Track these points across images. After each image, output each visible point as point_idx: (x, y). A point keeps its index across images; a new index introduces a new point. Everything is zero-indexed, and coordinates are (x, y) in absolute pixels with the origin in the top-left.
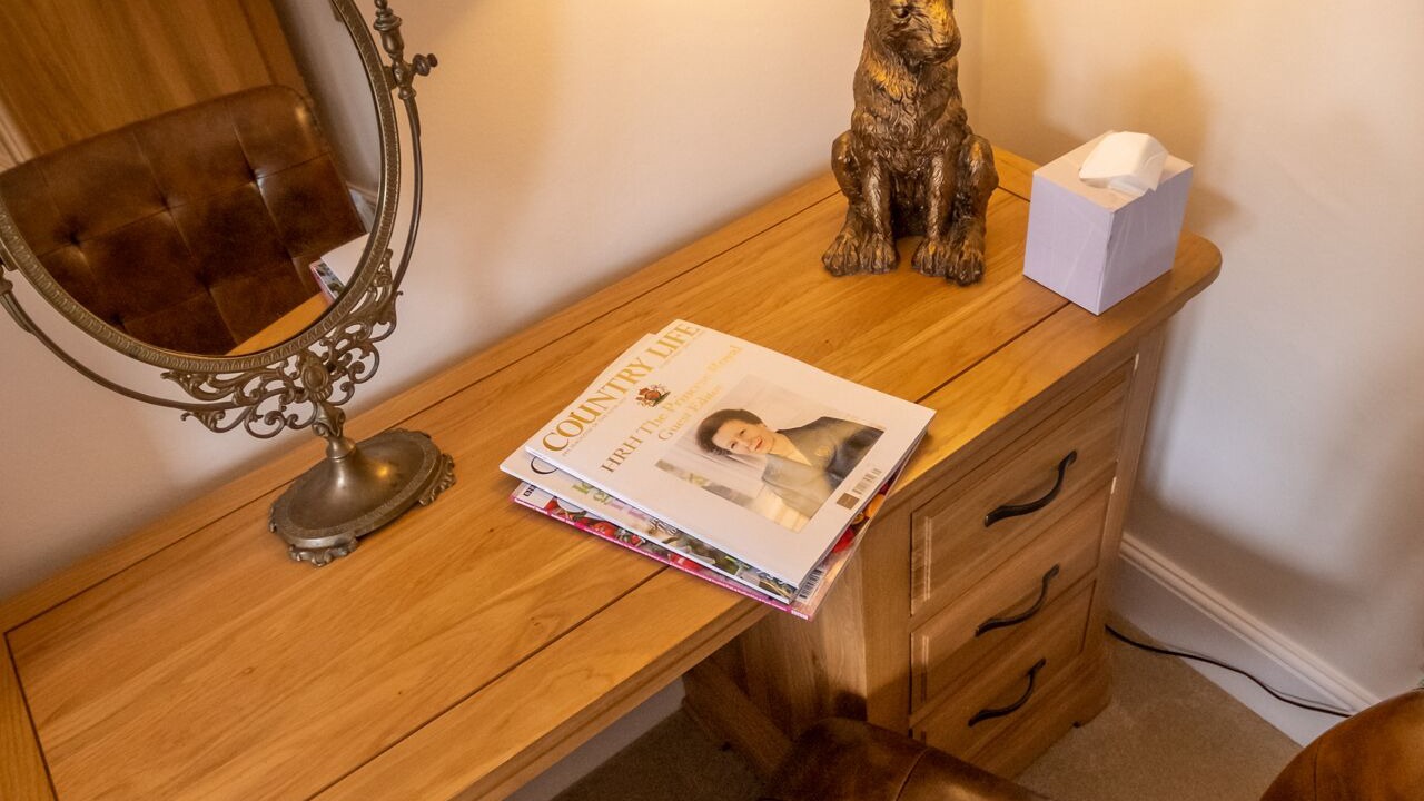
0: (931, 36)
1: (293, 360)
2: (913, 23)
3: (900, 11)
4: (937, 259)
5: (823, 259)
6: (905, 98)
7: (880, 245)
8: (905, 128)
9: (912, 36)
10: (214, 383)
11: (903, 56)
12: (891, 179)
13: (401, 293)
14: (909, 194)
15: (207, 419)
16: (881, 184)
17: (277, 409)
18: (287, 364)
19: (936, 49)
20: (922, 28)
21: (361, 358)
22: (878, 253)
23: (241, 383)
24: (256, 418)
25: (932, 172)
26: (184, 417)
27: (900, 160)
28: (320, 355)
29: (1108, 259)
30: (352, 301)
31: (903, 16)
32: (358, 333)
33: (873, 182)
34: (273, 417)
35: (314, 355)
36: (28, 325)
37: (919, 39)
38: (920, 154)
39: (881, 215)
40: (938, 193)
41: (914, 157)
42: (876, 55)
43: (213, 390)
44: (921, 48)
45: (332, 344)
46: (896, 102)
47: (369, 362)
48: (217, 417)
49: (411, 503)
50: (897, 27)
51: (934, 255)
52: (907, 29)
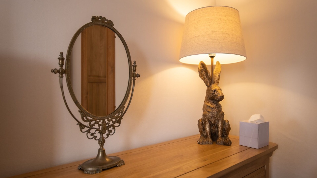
0: (219, 95)
1: (101, 121)
2: (216, 93)
3: (213, 91)
4: (221, 141)
5: (198, 142)
6: (214, 108)
7: (209, 139)
8: (214, 113)
9: (216, 96)
10: (86, 118)
11: (213, 101)
12: (211, 125)
13: (123, 118)
14: (214, 129)
15: (81, 127)
16: (209, 126)
17: (94, 133)
18: (100, 121)
19: (221, 97)
20: (218, 94)
21: (112, 129)
22: (209, 140)
23: (91, 121)
24: (89, 133)
25: (219, 124)
26: (77, 124)
27: (213, 121)
28: (106, 123)
29: (258, 135)
30: (115, 114)
31: (214, 92)
32: (114, 121)
33: (207, 127)
34: (92, 134)
35: (105, 122)
36: (62, 87)
37: (217, 96)
38: (217, 119)
39: (209, 133)
40: (220, 128)
41: (216, 120)
42: (207, 102)
43: (86, 120)
44: (218, 97)
45: (109, 121)
46: (212, 108)
47: (113, 130)
48: (83, 128)
49: (115, 165)
50: (213, 94)
51: (221, 140)
52: (215, 94)
